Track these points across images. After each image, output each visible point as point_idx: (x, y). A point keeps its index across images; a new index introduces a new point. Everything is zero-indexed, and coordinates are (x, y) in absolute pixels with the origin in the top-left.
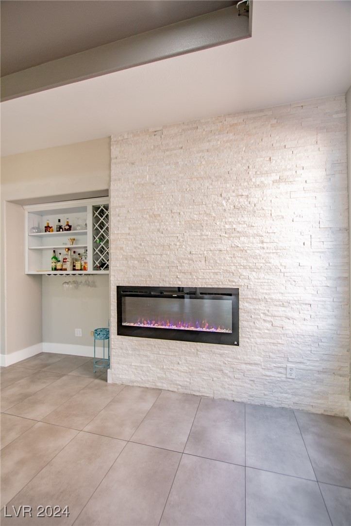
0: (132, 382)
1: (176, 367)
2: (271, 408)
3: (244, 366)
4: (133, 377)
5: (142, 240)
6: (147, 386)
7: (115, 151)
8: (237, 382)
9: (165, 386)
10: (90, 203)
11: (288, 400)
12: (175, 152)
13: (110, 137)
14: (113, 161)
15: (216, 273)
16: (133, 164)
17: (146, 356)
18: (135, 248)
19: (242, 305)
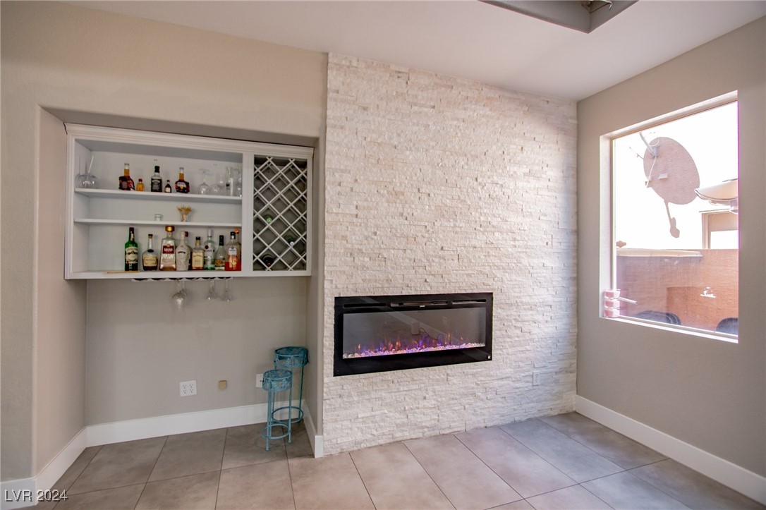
0: (357, 443)
1: (422, 403)
2: (521, 422)
3: (496, 383)
4: (359, 436)
5: (377, 227)
6: (381, 442)
7: (334, 79)
8: (490, 404)
9: (407, 435)
10: (250, 151)
11: (532, 409)
12: (425, 110)
13: (327, 54)
14: (331, 95)
15: (469, 275)
16: (365, 109)
17: (381, 398)
18: (366, 238)
19: (497, 312)
